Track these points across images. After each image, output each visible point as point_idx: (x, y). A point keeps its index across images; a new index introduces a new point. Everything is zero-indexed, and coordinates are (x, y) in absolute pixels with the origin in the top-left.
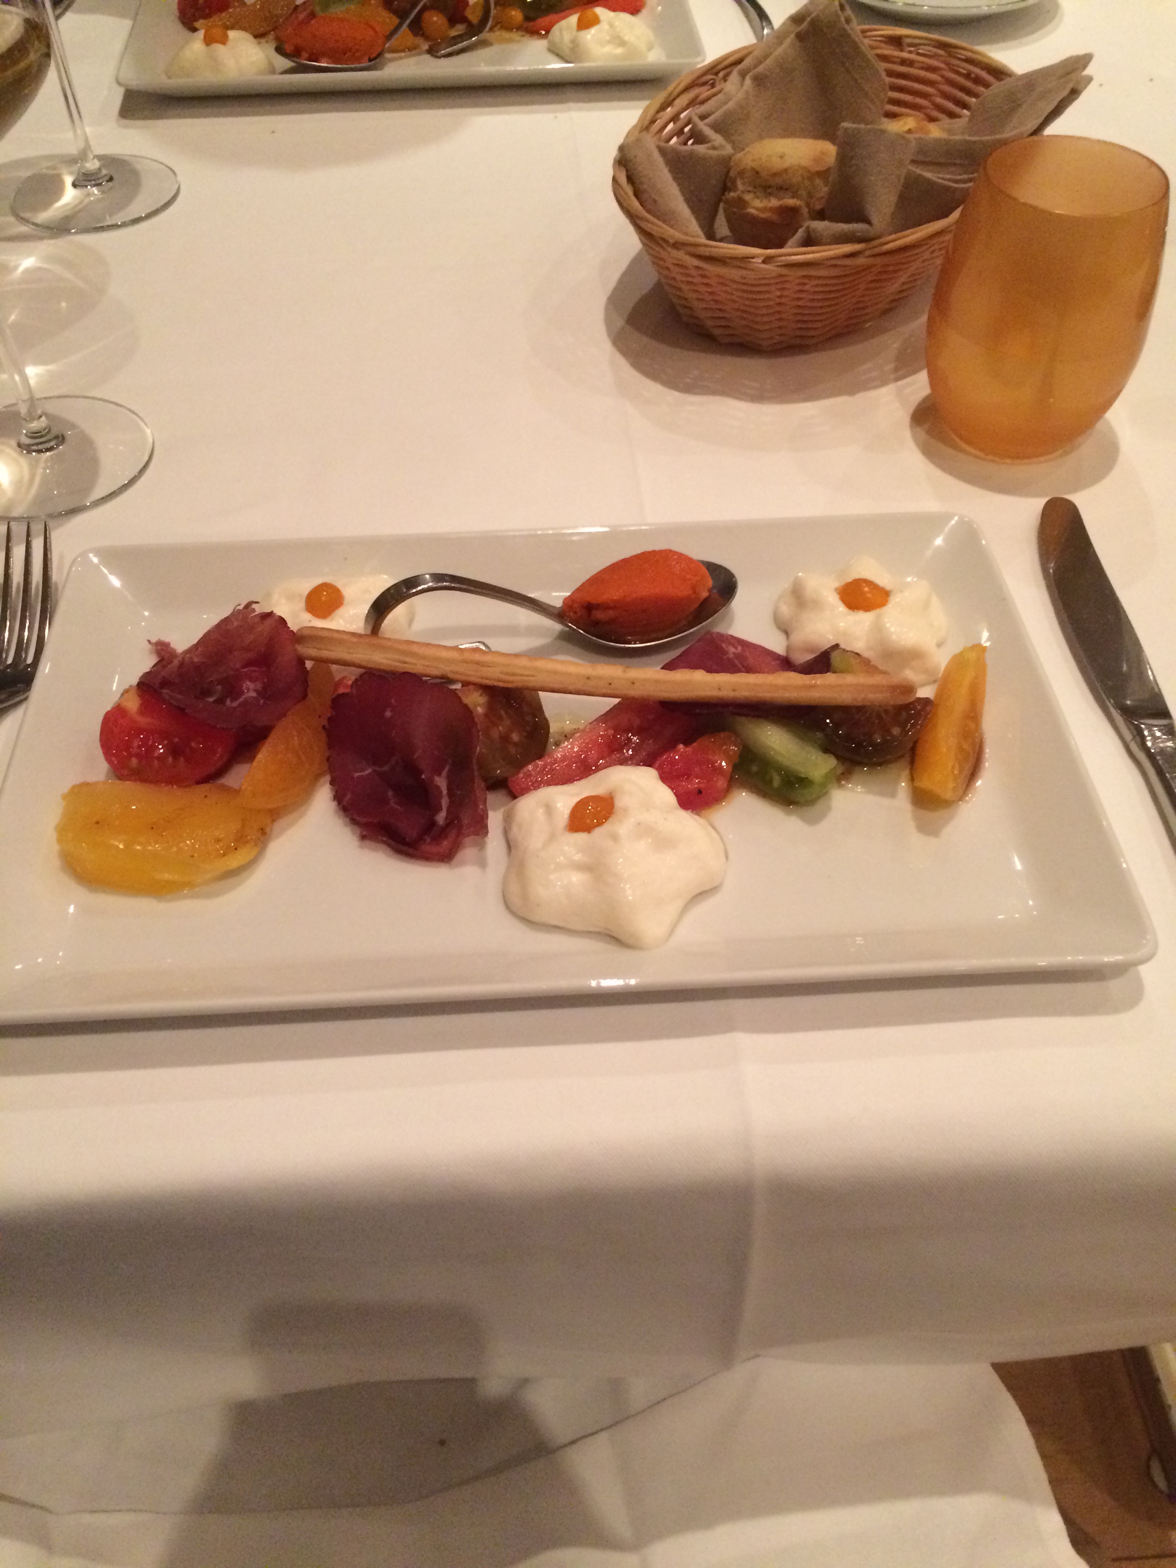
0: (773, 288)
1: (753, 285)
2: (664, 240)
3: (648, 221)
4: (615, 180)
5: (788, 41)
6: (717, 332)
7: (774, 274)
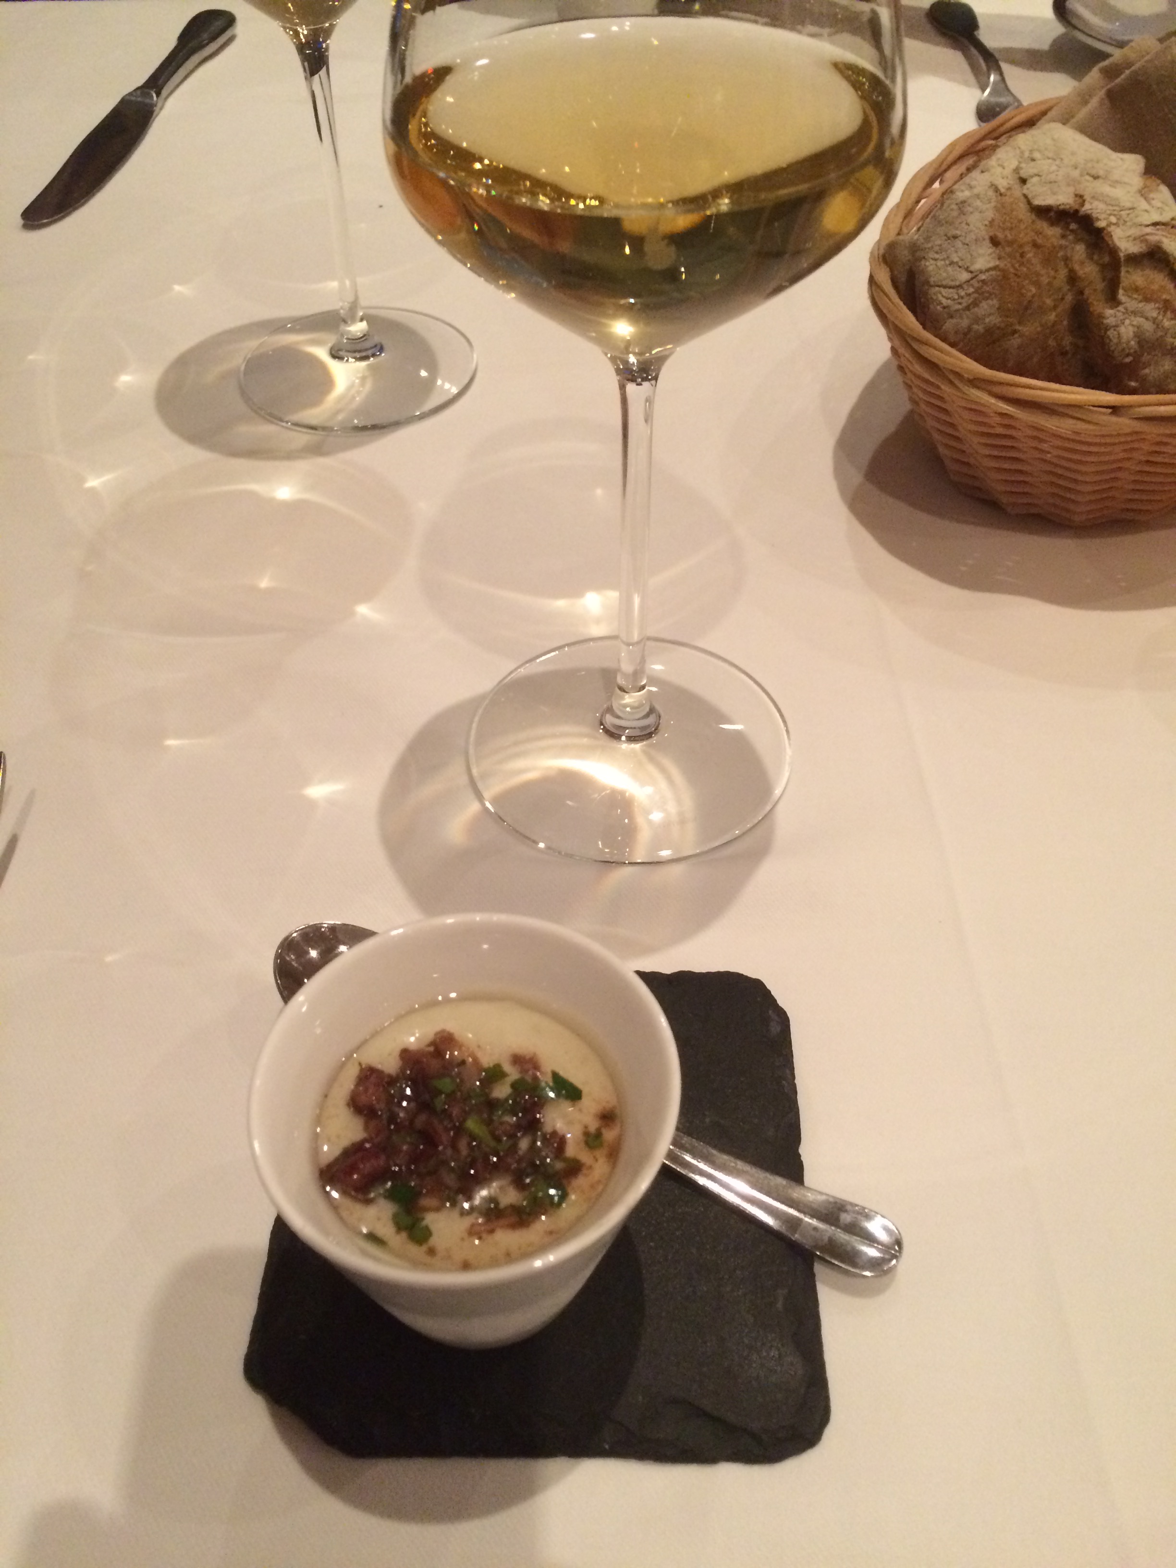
0: (1117, 449)
1: (1089, 444)
2: (958, 375)
3: (926, 343)
4: (872, 280)
5: (1094, 102)
6: (1004, 499)
7: (1128, 430)
